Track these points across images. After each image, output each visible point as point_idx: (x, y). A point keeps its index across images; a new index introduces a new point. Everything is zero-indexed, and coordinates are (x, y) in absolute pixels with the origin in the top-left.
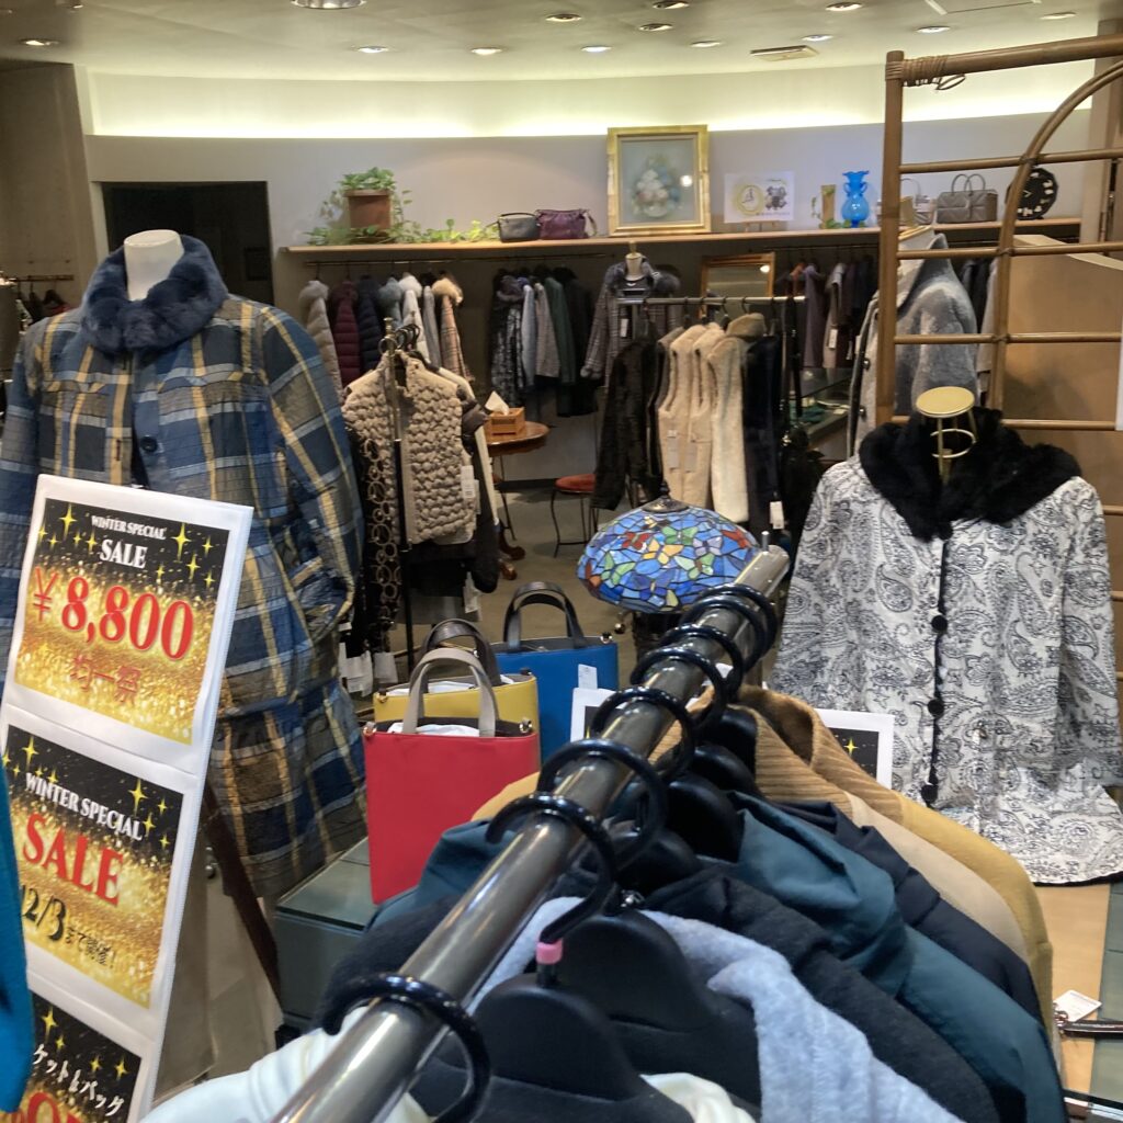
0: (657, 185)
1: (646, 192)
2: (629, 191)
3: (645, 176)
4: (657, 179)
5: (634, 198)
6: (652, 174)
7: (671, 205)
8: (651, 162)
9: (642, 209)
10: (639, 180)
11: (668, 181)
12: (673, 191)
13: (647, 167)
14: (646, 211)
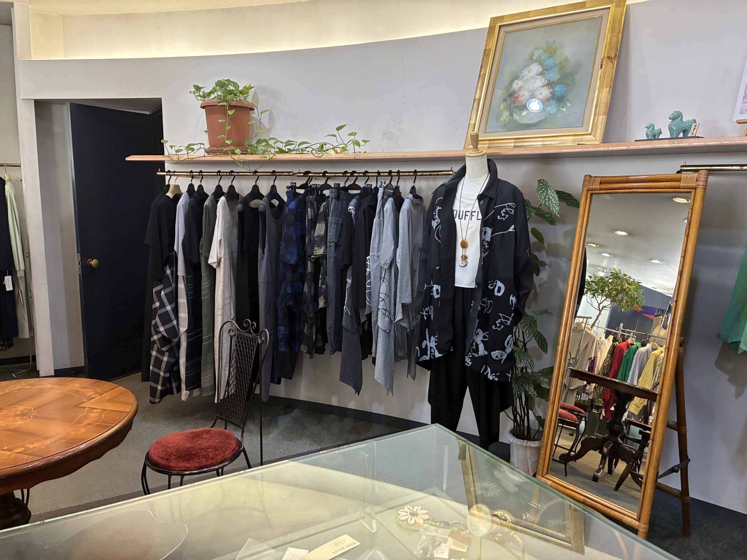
0: (540, 82)
1: (521, 93)
2: (500, 93)
3: (525, 72)
4: (541, 74)
5: (505, 100)
6: (536, 68)
7: (552, 109)
8: (537, 53)
9: (511, 114)
10: (516, 77)
11: (554, 76)
12: (558, 89)
13: (531, 60)
14: (516, 117)
